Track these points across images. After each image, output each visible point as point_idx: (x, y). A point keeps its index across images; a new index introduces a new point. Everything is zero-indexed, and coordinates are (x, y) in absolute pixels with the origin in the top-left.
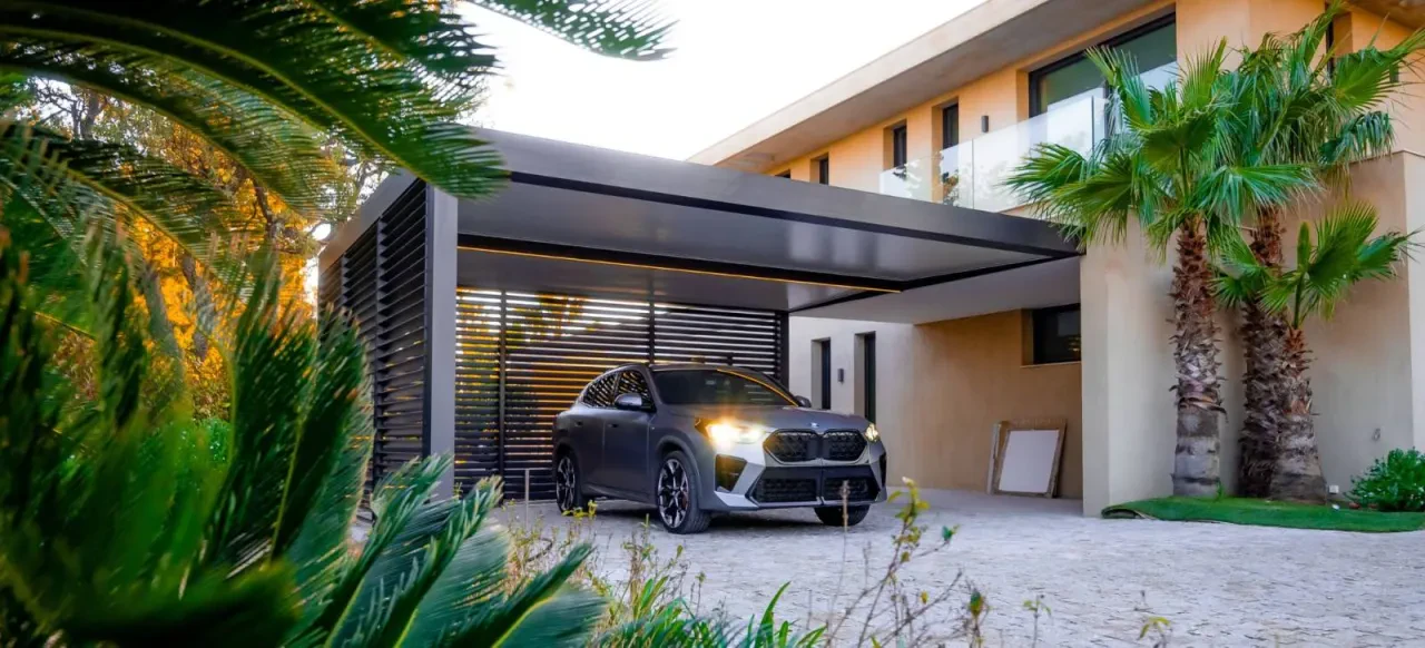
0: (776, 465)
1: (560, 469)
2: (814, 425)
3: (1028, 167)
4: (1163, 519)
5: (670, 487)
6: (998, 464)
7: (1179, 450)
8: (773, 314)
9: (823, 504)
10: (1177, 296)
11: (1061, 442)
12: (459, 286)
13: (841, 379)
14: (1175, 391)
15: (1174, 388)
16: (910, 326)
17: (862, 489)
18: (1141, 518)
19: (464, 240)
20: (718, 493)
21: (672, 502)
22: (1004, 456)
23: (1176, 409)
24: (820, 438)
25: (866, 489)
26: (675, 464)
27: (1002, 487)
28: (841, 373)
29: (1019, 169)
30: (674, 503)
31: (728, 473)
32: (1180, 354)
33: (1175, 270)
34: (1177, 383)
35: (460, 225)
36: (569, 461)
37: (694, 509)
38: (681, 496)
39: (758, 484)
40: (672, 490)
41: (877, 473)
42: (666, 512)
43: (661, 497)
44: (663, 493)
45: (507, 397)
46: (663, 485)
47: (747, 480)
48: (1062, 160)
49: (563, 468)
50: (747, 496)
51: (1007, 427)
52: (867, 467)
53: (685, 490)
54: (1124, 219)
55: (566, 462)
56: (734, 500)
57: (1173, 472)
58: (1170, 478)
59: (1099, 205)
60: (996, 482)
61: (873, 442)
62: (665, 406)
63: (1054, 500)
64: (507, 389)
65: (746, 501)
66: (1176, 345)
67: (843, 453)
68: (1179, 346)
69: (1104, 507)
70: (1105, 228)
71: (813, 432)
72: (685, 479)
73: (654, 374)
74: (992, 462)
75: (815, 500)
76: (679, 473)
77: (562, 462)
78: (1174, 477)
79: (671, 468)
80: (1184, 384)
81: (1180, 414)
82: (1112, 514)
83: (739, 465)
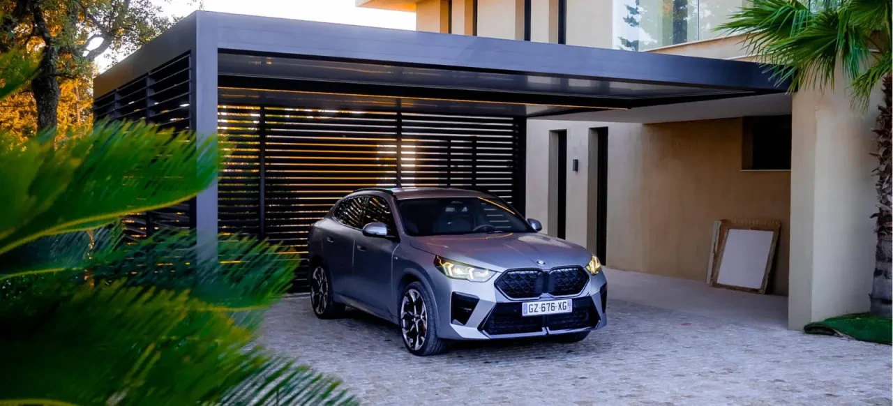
0: (506, 301)
1: (314, 277)
2: (541, 262)
3: (746, 15)
4: (859, 339)
5: (411, 313)
6: (717, 257)
7: (877, 273)
8: (512, 119)
9: (548, 333)
10: (880, 132)
11: (775, 244)
12: (220, 103)
13: (576, 168)
14: (876, 218)
15: (874, 215)
16: (641, 124)
17: (584, 318)
18: (838, 336)
19: (223, 81)
20: (452, 325)
21: (413, 327)
22: (723, 250)
23: (876, 235)
24: (546, 274)
25: (587, 319)
26: (416, 294)
27: (720, 281)
28: (576, 162)
29: (738, 16)
30: (415, 328)
31: (463, 307)
32: (881, 186)
33: (880, 108)
34: (878, 212)
35: (220, 69)
36: (322, 271)
37: (432, 337)
38: (421, 323)
39: (490, 318)
40: (413, 317)
41: (598, 304)
42: (408, 335)
43: (404, 320)
44: (405, 317)
45: (266, 188)
46: (405, 310)
47: (479, 314)
48: (778, 8)
49: (316, 275)
50: (480, 329)
51: (726, 225)
52: (589, 298)
53: (424, 318)
54: (833, 64)
55: (319, 270)
56: (468, 331)
57: (870, 293)
58: (868, 296)
59: (809, 53)
60: (714, 275)
61: (594, 275)
62: (407, 236)
63: (767, 296)
64: (267, 181)
65: (479, 333)
66: (878, 177)
67: (567, 287)
68: (881, 178)
69: (806, 323)
70: (814, 72)
71: (539, 270)
72: (424, 309)
73: (398, 203)
74: (712, 255)
75: (541, 330)
76: (419, 304)
77: (316, 270)
78: (871, 296)
79: (413, 297)
80: (884, 214)
81: (880, 241)
82: (813, 331)
83: (472, 302)
